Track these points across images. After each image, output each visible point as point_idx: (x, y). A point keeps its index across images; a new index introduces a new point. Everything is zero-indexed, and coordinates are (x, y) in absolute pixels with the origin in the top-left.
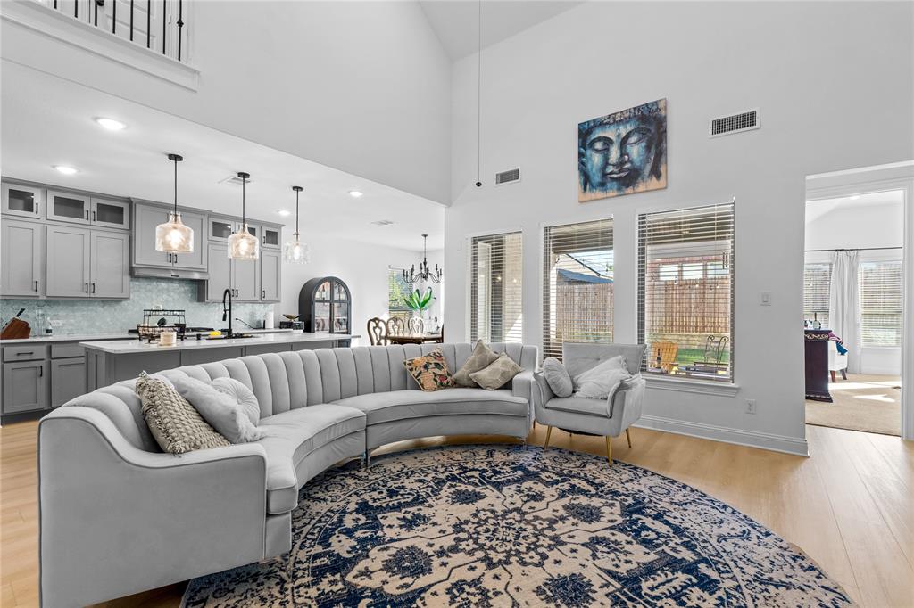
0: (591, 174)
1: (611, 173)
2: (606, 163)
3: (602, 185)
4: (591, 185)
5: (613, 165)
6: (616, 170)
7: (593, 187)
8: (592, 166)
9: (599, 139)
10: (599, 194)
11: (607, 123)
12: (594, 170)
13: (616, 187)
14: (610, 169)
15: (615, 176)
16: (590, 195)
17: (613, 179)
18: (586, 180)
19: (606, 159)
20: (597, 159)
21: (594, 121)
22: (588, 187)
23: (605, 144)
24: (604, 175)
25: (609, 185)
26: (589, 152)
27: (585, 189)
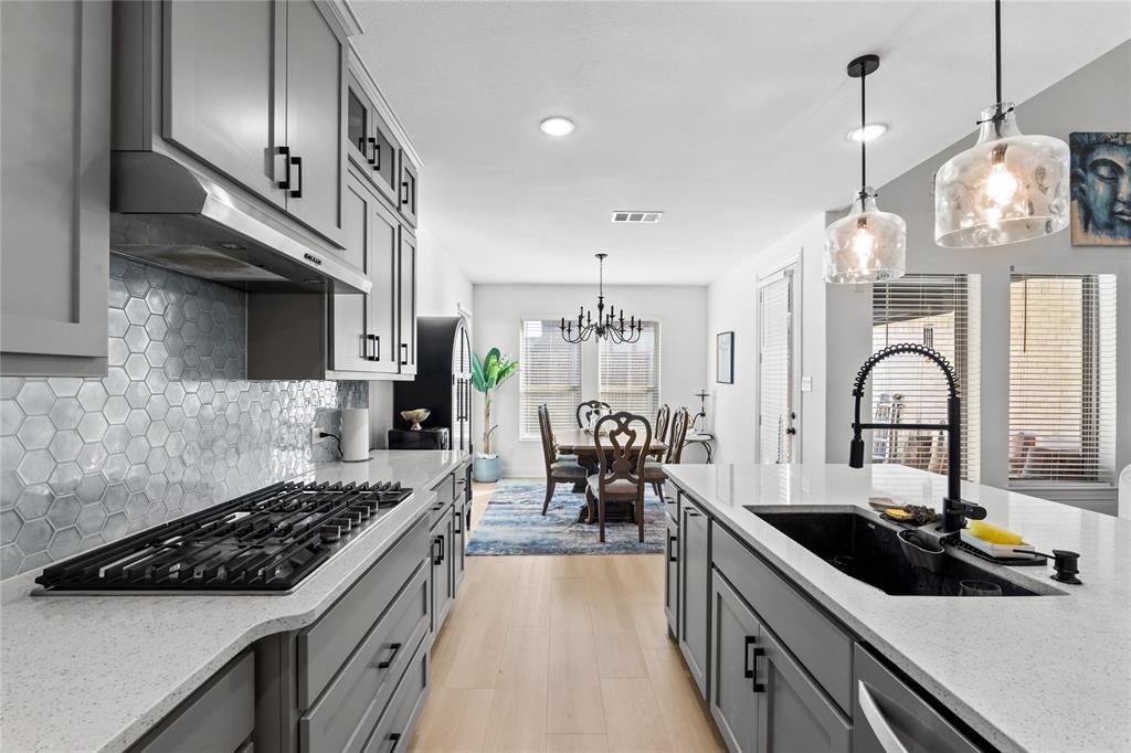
0: (1093, 207)
1: (1121, 213)
2: (1114, 199)
3: (1110, 227)
4: (1095, 224)
5: (1124, 203)
6: (1127, 211)
7: (1097, 228)
8: (1096, 198)
9: (1105, 162)
10: (1105, 239)
11: (1115, 144)
12: (1098, 204)
13: (1127, 233)
14: (1120, 208)
15: (1126, 218)
16: (1093, 238)
17: (1123, 221)
18: (1087, 216)
19: (1115, 192)
20: (1101, 190)
21: (1097, 135)
22: (1090, 226)
23: (1113, 171)
24: (1112, 214)
25: (1118, 229)
26: (1090, 177)
27: (1086, 228)
